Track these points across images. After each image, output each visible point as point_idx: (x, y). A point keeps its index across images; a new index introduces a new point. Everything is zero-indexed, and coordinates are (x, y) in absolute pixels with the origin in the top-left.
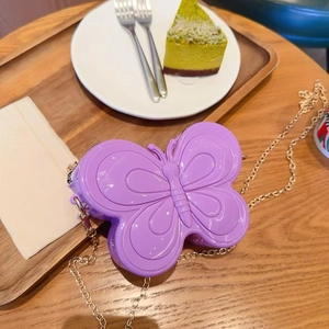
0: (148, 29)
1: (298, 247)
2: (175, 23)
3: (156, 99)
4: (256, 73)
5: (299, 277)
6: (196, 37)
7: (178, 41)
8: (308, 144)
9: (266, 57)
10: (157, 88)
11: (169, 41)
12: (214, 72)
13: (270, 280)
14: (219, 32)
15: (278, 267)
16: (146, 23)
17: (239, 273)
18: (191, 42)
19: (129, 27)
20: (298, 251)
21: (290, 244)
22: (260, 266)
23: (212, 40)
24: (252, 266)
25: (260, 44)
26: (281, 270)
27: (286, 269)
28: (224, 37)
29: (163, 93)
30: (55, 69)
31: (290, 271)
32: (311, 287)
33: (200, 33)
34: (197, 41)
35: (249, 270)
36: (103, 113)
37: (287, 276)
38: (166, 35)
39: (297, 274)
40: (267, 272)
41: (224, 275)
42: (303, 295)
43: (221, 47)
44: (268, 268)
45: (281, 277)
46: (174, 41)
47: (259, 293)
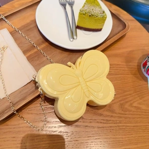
0: (72, 7)
1: (126, 114)
2: (84, 6)
3: (72, 40)
4: (119, 33)
5: (124, 128)
6: (93, 13)
7: (84, 15)
8: (138, 69)
9: (124, 26)
10: (73, 35)
11: (80, 14)
12: (100, 30)
13: (111, 127)
14: (104, 12)
15: (115, 122)
16: (71, 4)
17: (98, 122)
18: (90, 16)
19: (64, 5)
20: (126, 116)
21: (123, 112)
22: (107, 120)
23: (100, 16)
24: (104, 120)
25: (122, 20)
26: (116, 123)
27: (118, 123)
28: (106, 15)
29: (75, 37)
30: (28, 21)
31: (120, 124)
32: (129, 132)
33: (95, 12)
34: (93, 15)
35: (102, 121)
36: (47, 44)
37: (119, 126)
38: (79, 11)
39: (123, 126)
40: (110, 123)
41: (91, 122)
42: (124, 135)
43: (103, 19)
44: (111, 122)
45: (116, 127)
46: (82, 14)
47: (105, 132)
